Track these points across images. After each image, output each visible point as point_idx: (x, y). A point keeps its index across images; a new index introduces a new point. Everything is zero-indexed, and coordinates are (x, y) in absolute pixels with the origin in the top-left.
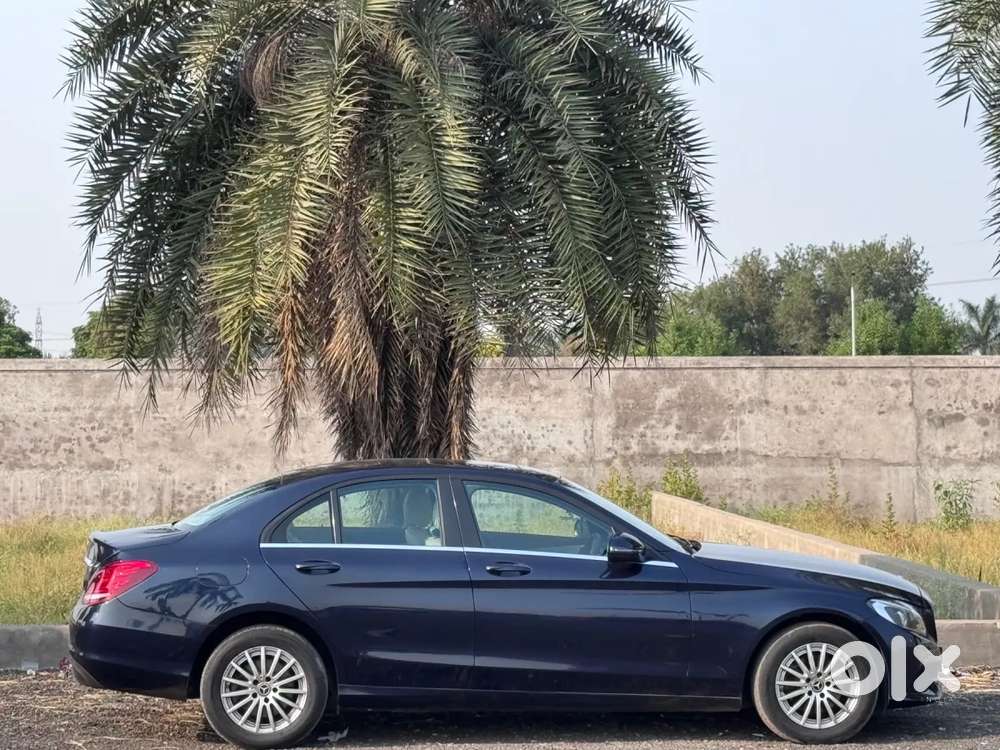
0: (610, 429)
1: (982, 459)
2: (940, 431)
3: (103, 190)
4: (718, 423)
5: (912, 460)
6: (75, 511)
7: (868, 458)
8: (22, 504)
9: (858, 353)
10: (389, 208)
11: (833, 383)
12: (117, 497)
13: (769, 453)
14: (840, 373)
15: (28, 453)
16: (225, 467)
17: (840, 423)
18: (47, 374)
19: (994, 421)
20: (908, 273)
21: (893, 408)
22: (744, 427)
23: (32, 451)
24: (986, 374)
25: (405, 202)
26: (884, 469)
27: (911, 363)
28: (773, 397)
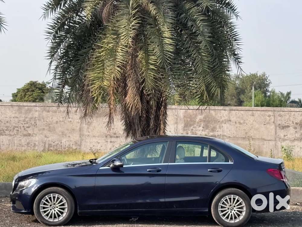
0: (182, 128)
1: (295, 139)
2: (282, 131)
3: (54, 48)
4: (215, 126)
5: (274, 139)
6: (19, 149)
7: (260, 138)
8: (2, 146)
9: (254, 106)
10: (146, 56)
11: (250, 115)
12: (32, 145)
13: (230, 136)
14: (253, 112)
15: (5, 131)
16: (65, 136)
17: (252, 127)
18: (11, 107)
19: (299, 128)
20: (264, 83)
21: (268, 123)
22: (223, 128)
23: (6, 130)
24: (296, 114)
25: (151, 54)
26: (265, 142)
27: (274, 110)
28: (232, 119)
